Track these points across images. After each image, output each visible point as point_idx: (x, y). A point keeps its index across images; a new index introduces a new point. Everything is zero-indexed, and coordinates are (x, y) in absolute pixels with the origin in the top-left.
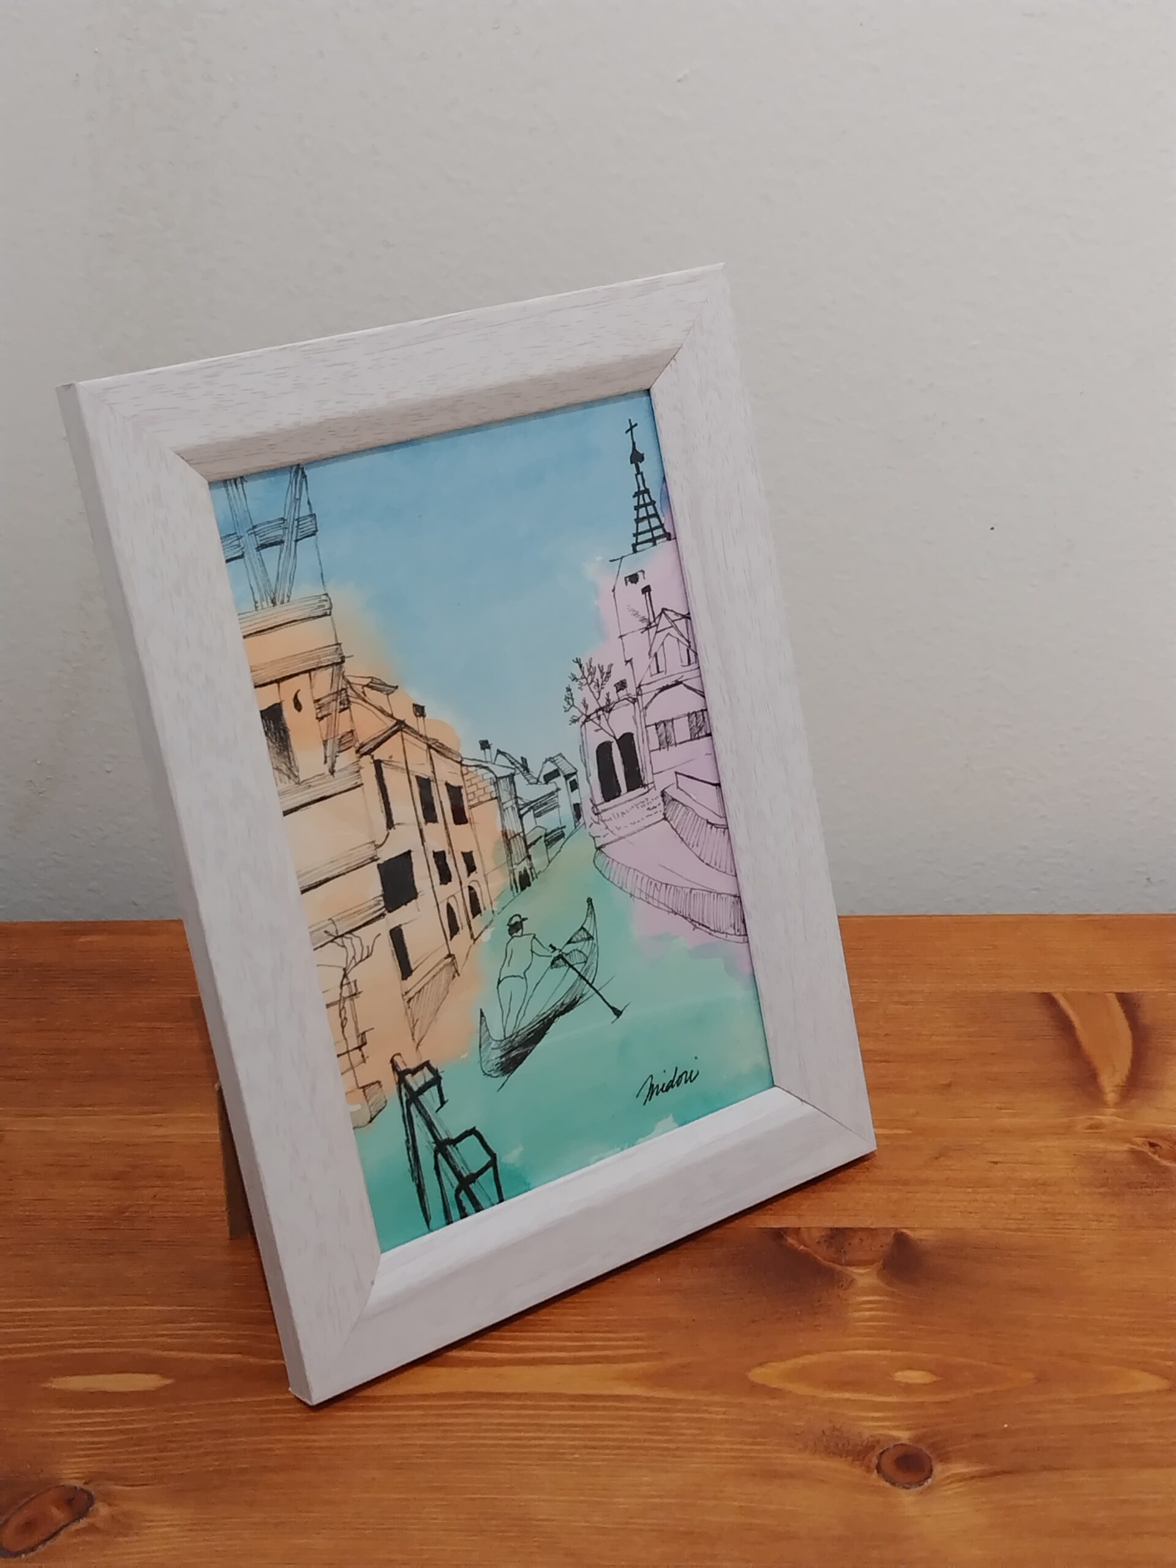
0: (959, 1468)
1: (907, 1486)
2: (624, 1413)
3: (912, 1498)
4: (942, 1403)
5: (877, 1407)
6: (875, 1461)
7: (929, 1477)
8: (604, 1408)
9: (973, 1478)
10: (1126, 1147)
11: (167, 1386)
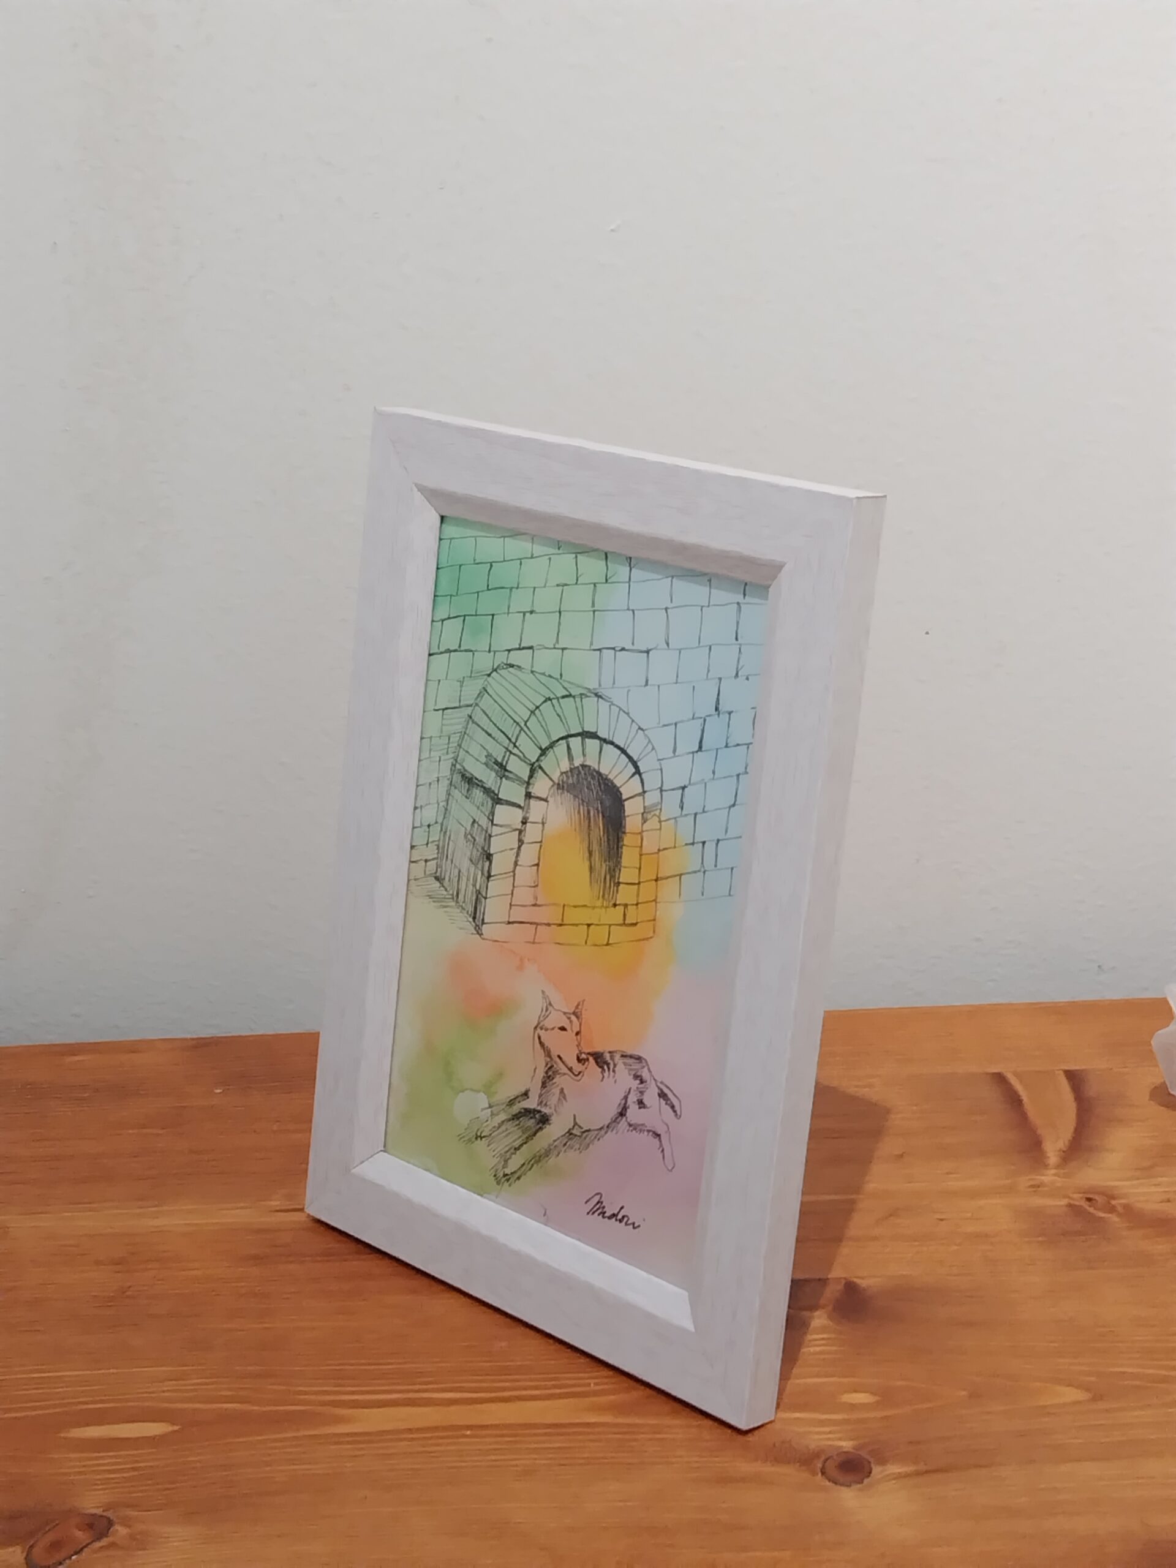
0: (896, 1469)
1: (847, 1485)
2: (595, 1436)
3: (850, 1495)
4: (882, 1418)
5: (822, 1423)
6: (820, 1465)
7: (868, 1476)
9: (905, 1476)
10: (1064, 1202)
11: (174, 1431)
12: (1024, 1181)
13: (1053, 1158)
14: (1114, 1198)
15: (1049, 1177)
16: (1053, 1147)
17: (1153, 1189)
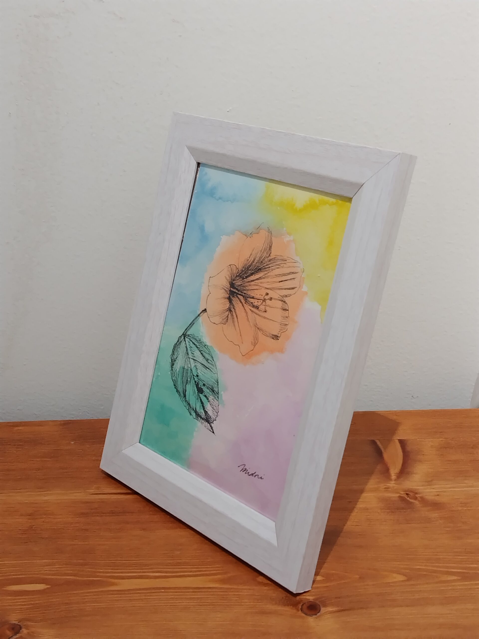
0: (330, 609)
1: (311, 615)
2: (212, 593)
3: (312, 620)
4: (325, 586)
6: (300, 607)
7: (319, 612)
8: (205, 592)
9: (334, 612)
10: (398, 495)
11: (48, 588)
12: (382, 486)
13: (393, 477)
14: (416, 493)
15: (392, 484)
16: (394, 472)
17: (432, 490)
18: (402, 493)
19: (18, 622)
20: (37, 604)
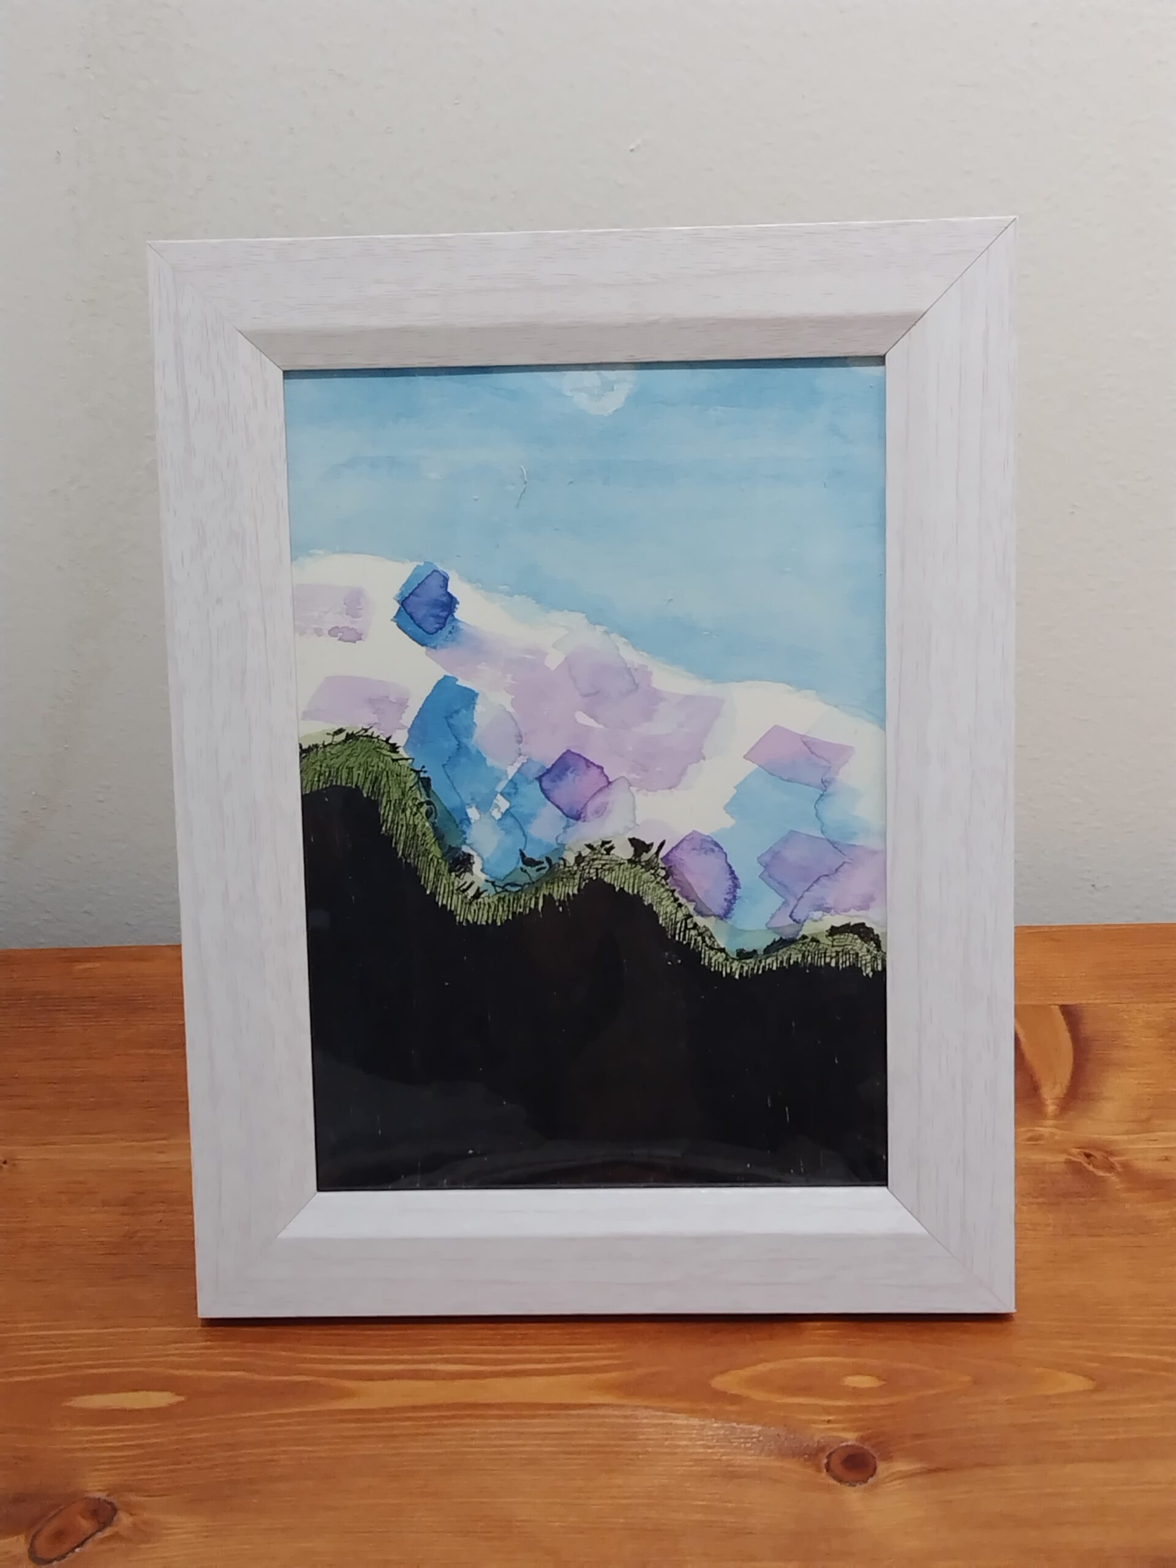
0: (901, 1466)
1: (852, 1484)
2: (598, 1420)
3: (856, 1495)
4: (888, 1405)
5: (827, 1410)
8: (579, 1415)
9: (911, 1475)
10: (1062, 1158)
11: (179, 1403)
12: (1023, 1133)
13: (1051, 1108)
14: (1112, 1154)
15: (1048, 1128)
17: (1152, 1145)
18: (1075, 1151)
19: (106, 1493)
20: (152, 1445)
